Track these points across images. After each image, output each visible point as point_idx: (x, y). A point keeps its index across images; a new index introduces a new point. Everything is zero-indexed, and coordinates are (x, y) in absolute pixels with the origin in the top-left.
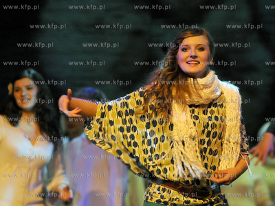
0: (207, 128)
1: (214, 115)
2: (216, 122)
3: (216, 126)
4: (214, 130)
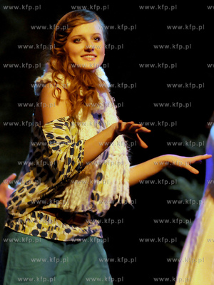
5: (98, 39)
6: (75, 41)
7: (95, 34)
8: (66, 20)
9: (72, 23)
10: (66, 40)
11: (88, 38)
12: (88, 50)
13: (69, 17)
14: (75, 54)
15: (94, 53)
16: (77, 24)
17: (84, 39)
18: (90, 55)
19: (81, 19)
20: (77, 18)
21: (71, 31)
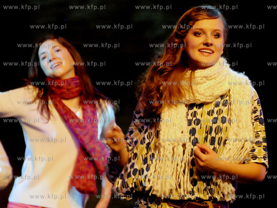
0: (210, 133)
1: (222, 116)
2: (221, 125)
3: (221, 130)
4: (219, 135)
5: (218, 36)
6: (196, 34)
7: (216, 30)
8: (191, 13)
9: (195, 17)
10: (187, 32)
11: (209, 33)
12: (207, 44)
13: (193, 11)
14: (193, 47)
15: (212, 48)
16: (200, 18)
17: (205, 33)
18: (207, 49)
19: (204, 14)
20: (201, 13)
21: (194, 24)
